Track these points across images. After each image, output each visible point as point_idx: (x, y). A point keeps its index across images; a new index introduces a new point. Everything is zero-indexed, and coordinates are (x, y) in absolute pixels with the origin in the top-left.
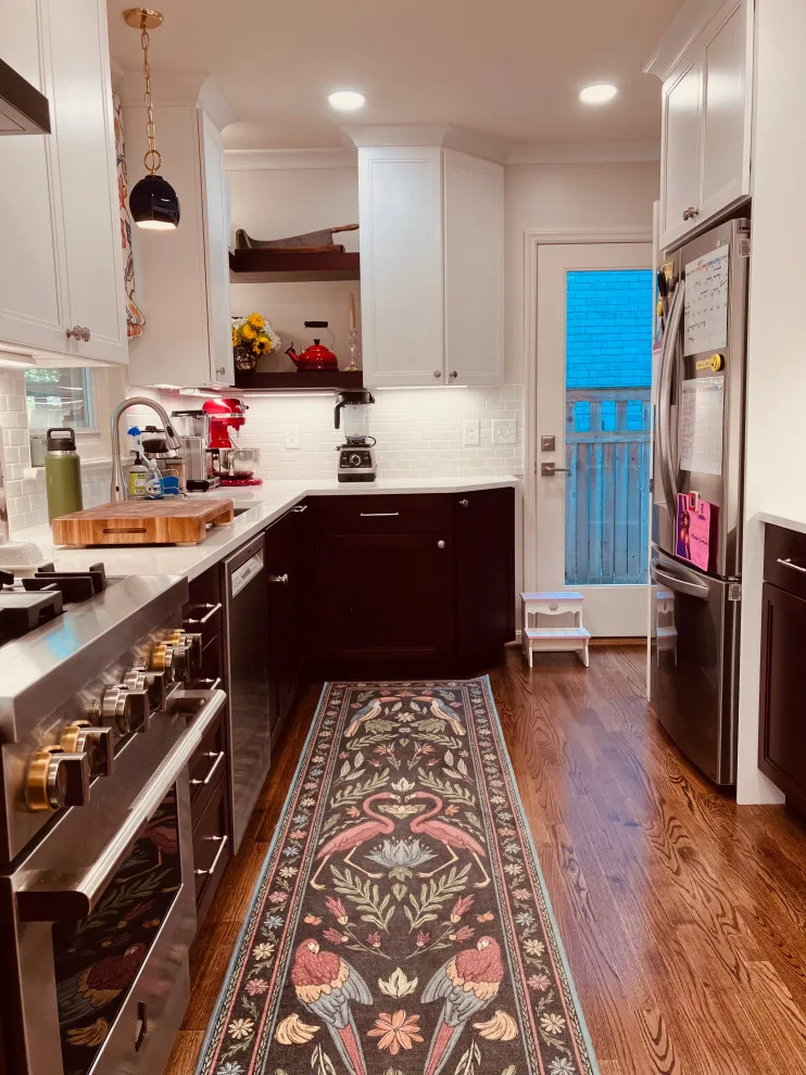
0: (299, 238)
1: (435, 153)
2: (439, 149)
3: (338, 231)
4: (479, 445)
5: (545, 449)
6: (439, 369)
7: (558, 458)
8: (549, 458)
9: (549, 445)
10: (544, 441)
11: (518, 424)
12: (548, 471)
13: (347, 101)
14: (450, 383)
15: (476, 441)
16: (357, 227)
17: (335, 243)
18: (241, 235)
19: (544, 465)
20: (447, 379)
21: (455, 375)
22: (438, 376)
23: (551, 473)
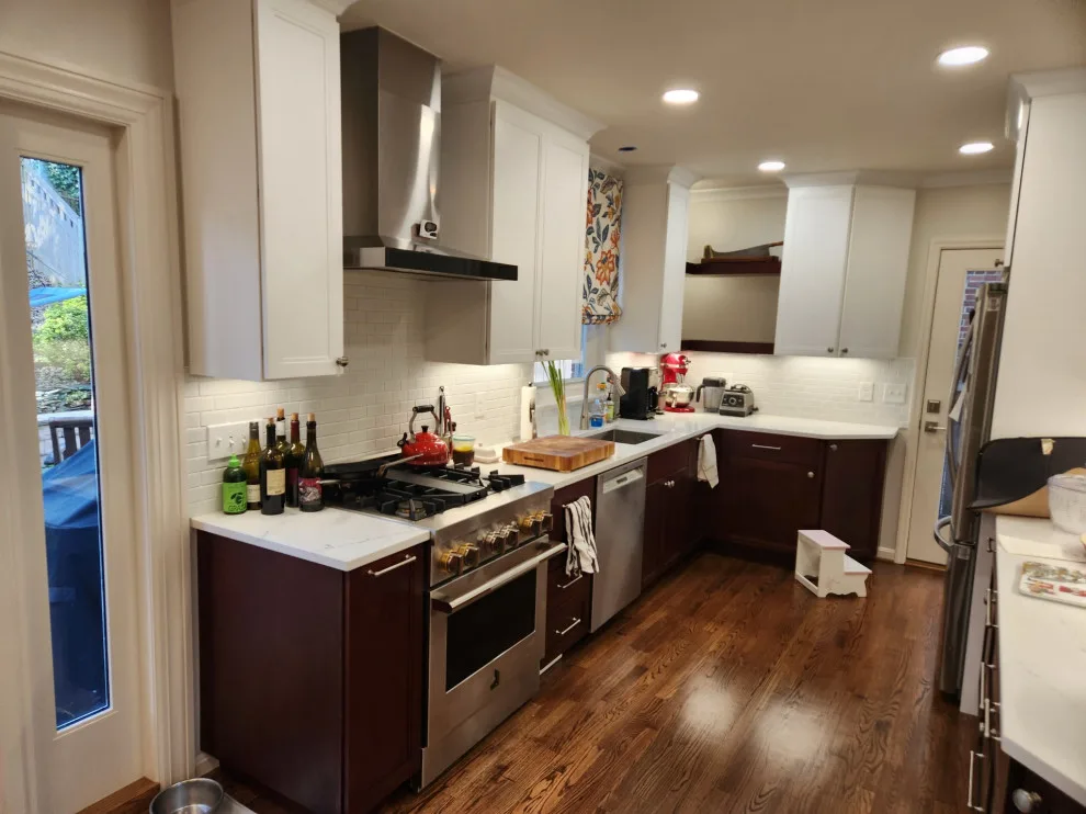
0: (745, 251)
1: (847, 190)
2: (850, 187)
3: (773, 245)
4: (872, 401)
5: (931, 410)
6: (832, 346)
7: (941, 420)
8: (932, 418)
9: (935, 408)
10: (930, 405)
11: (907, 389)
12: (931, 429)
13: (772, 166)
14: (842, 356)
15: (869, 398)
16: (781, 244)
17: (771, 254)
18: (708, 250)
19: (928, 424)
20: (839, 353)
21: (845, 351)
22: (830, 351)
23: (933, 431)
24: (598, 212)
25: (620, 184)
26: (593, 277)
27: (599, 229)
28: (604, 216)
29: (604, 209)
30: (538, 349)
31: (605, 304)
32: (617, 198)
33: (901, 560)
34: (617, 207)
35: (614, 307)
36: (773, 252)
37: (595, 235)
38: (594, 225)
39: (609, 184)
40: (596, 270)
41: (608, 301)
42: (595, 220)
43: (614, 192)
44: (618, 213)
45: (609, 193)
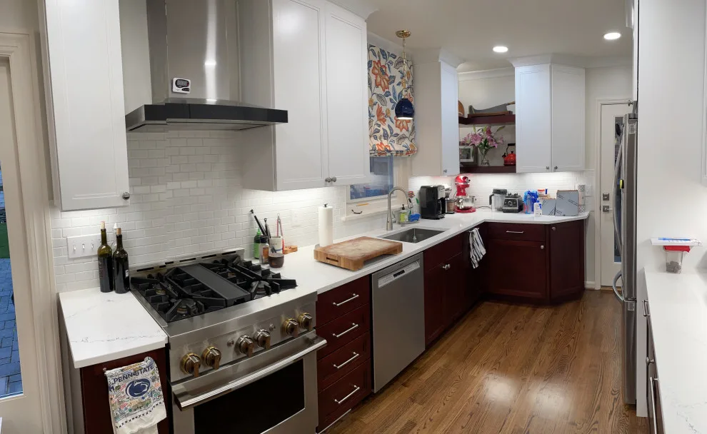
0: (493, 108)
1: (547, 67)
2: (549, 65)
3: (509, 104)
5: (604, 199)
6: (548, 165)
7: (611, 204)
8: (606, 203)
9: (606, 197)
10: (604, 196)
11: (592, 187)
12: (606, 210)
13: (500, 49)
14: (555, 171)
16: (514, 103)
17: (508, 110)
18: (471, 108)
19: (604, 207)
20: (553, 169)
21: (556, 168)
22: (548, 168)
23: (608, 211)
24: (394, 81)
25: (410, 63)
26: (393, 126)
27: (394, 93)
28: (398, 85)
29: (398, 80)
30: (327, 177)
31: (404, 143)
32: (408, 73)
33: (598, 288)
34: (408, 78)
35: (411, 146)
36: (509, 108)
37: (392, 97)
38: (391, 90)
39: (400, 62)
40: (394, 121)
41: (407, 142)
42: (391, 86)
43: (405, 68)
44: (410, 83)
45: (401, 69)
